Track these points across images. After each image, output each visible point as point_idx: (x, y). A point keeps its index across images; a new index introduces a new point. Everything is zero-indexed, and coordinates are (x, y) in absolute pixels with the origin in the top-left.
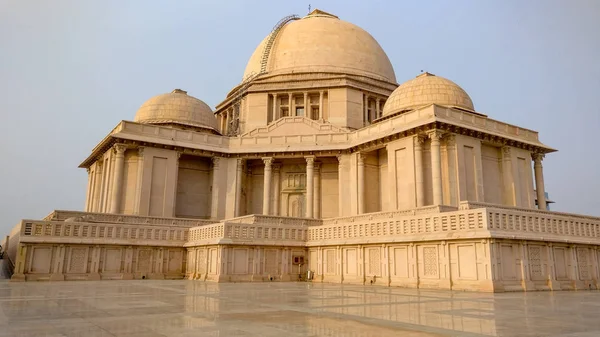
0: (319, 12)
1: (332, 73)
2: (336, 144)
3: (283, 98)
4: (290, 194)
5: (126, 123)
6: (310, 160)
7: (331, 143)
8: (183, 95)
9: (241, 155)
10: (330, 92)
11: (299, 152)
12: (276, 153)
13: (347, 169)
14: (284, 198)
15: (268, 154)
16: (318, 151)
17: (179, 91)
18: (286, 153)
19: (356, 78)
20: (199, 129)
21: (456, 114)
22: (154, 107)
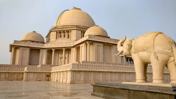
0: (75, 8)
1: (73, 26)
2: (71, 45)
3: (60, 32)
4: (61, 58)
5: (15, 41)
6: (64, 49)
7: (70, 45)
8: (35, 33)
9: (47, 48)
10: (72, 31)
11: (61, 47)
12: (55, 48)
13: (73, 52)
14: (59, 59)
15: (53, 48)
16: (66, 47)
17: (34, 32)
18: (58, 48)
19: (79, 27)
20: (37, 42)
21: (95, 37)
22: (26, 36)
